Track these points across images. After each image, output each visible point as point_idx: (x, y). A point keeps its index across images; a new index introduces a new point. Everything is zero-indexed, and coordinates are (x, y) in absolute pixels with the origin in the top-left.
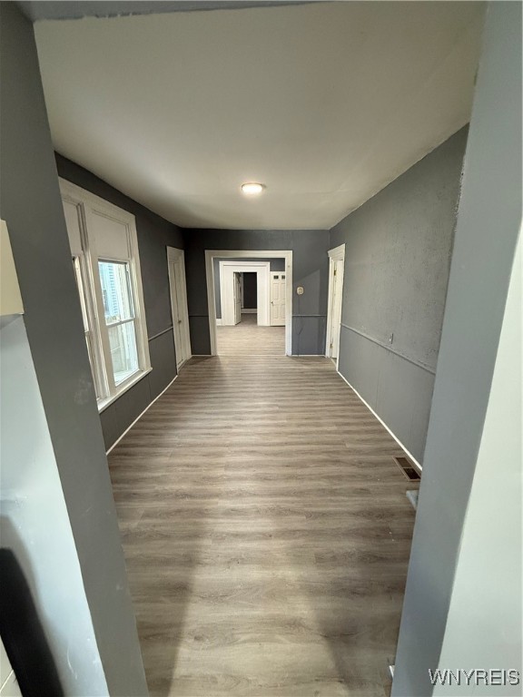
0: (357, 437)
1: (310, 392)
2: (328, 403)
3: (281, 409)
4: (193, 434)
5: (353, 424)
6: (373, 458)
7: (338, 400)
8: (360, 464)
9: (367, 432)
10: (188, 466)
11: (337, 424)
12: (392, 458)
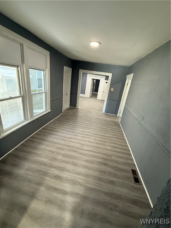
0: (118, 154)
1: (106, 130)
2: (112, 136)
3: (93, 135)
4: (58, 138)
5: (118, 148)
6: (121, 166)
7: (116, 135)
8: (115, 168)
9: (123, 153)
10: (50, 151)
11: (112, 147)
12: (130, 169)
